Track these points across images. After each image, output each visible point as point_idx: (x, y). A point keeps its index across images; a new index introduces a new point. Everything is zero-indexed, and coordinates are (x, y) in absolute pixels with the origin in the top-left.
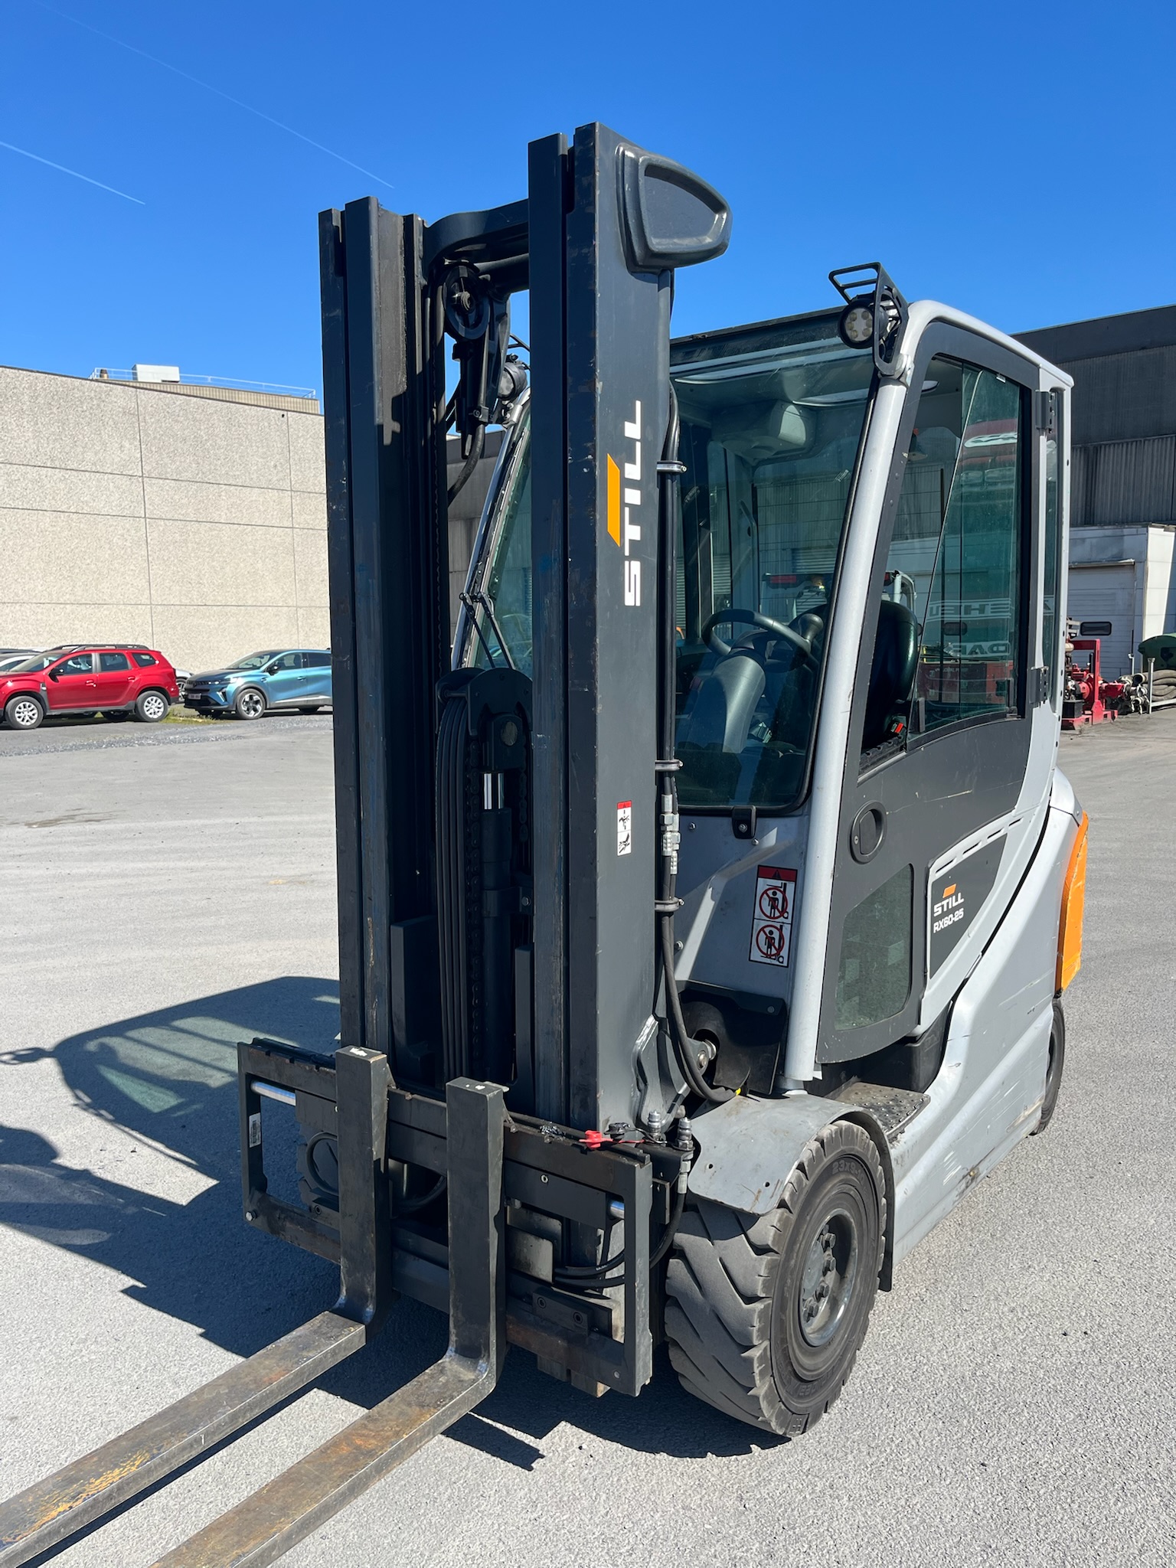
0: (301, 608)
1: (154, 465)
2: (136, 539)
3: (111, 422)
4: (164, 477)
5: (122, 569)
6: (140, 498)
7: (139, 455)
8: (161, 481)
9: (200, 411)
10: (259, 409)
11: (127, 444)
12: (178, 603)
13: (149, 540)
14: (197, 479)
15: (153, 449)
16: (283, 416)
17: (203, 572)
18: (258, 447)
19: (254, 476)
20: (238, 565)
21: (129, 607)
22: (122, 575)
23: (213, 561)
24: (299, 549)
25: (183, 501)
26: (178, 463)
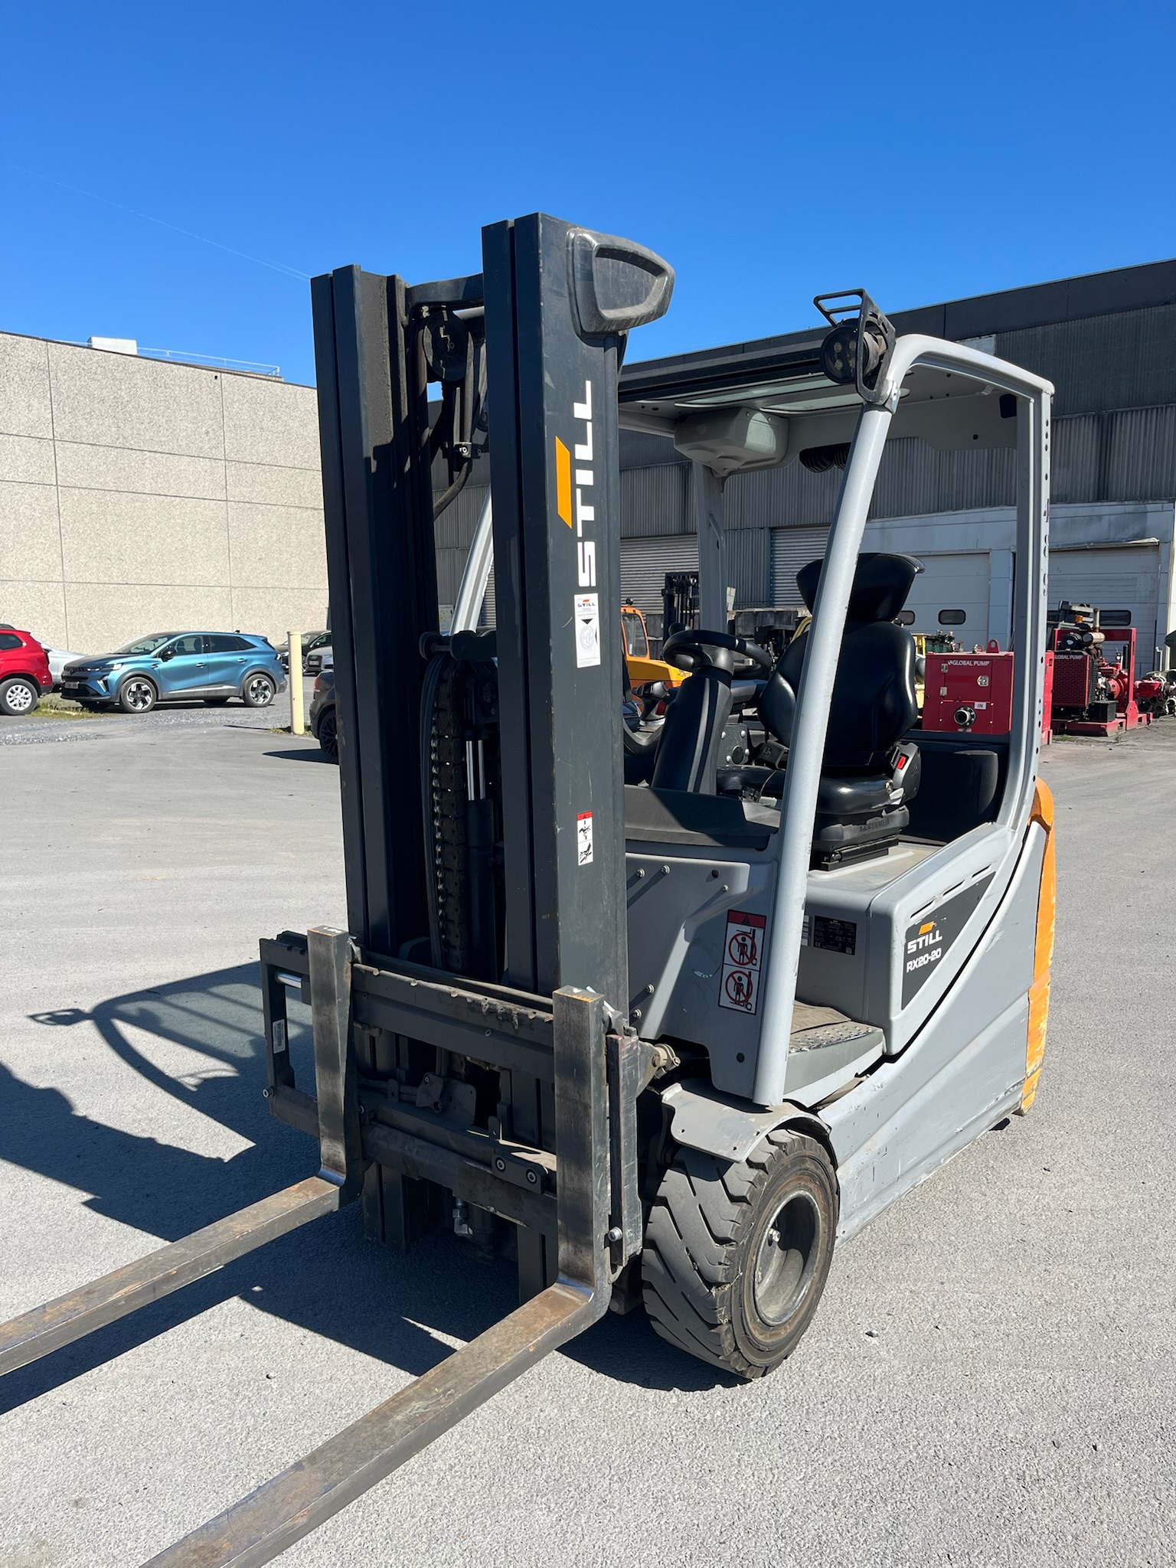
0: (235, 588)
1: (67, 427)
2: (46, 509)
3: (17, 378)
4: (78, 440)
5: (30, 542)
6: (51, 463)
7: (50, 416)
8: (75, 446)
9: (120, 369)
10: (188, 368)
11: (35, 403)
12: (95, 581)
13: (61, 511)
14: (117, 445)
15: (66, 409)
16: (216, 377)
17: (124, 547)
18: (188, 412)
19: (183, 444)
20: (164, 539)
21: (38, 585)
22: (30, 548)
23: (136, 536)
24: (233, 524)
25: (101, 469)
26: (95, 426)
